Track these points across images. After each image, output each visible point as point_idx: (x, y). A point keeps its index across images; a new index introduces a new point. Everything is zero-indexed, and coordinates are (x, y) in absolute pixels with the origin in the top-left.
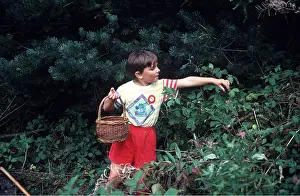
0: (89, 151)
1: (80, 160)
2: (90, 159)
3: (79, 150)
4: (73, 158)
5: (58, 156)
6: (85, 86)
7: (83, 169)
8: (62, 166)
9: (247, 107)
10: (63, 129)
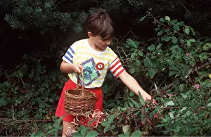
0: (49, 97)
1: (41, 106)
2: (50, 104)
3: (39, 96)
4: (34, 103)
5: (20, 102)
6: (42, 33)
7: (44, 114)
8: (23, 112)
9: (203, 57)
10: (21, 75)
